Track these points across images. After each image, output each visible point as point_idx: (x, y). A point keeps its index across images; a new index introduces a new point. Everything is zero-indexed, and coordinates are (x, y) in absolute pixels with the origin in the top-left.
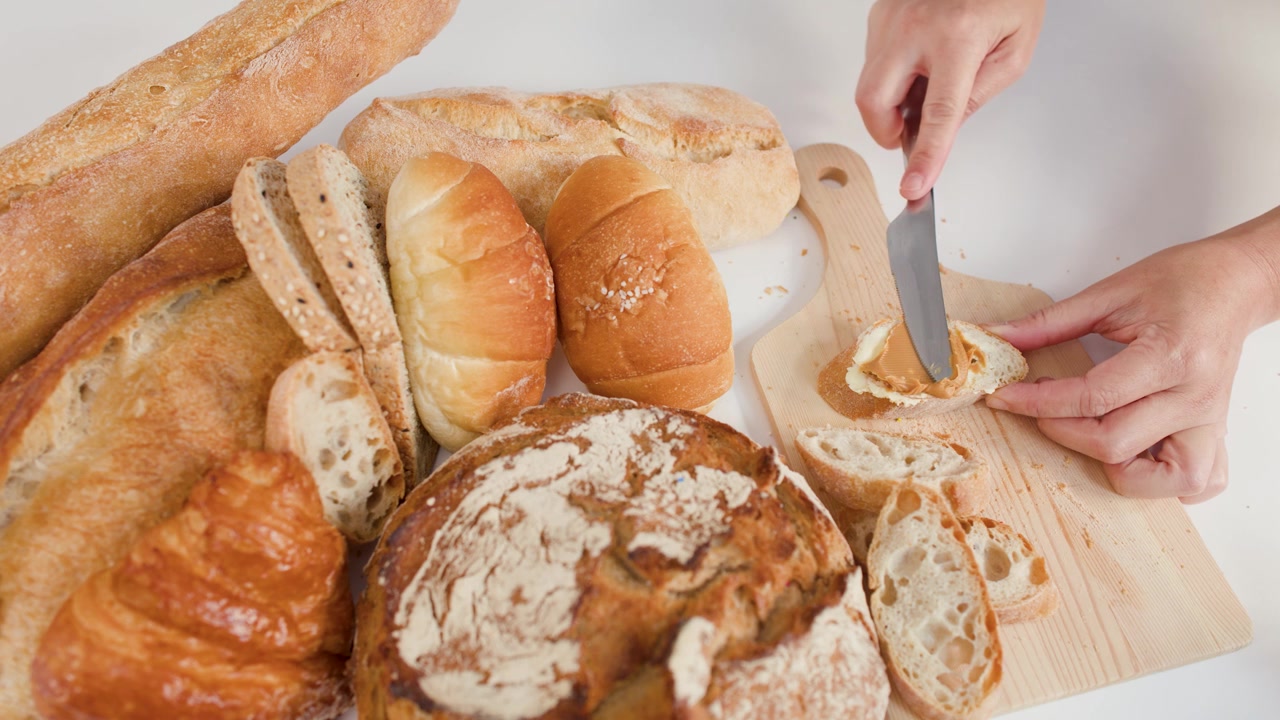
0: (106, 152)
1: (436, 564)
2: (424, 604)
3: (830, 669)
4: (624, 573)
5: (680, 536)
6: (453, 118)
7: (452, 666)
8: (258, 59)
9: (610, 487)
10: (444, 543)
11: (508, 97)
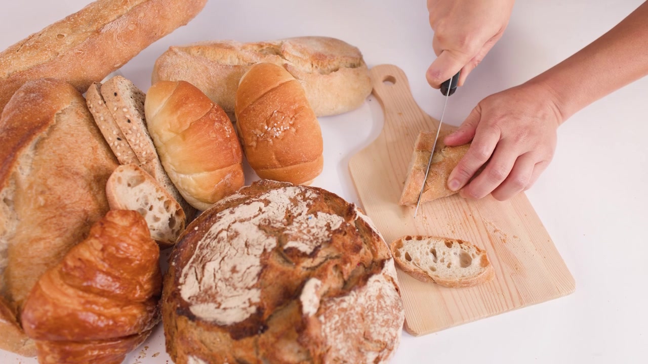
0: (35, 64)
1: (198, 256)
2: (192, 274)
3: (376, 302)
4: (283, 259)
5: (308, 243)
6: (206, 55)
7: (204, 301)
8: (108, 25)
9: (277, 221)
10: (202, 247)
11: (233, 45)
